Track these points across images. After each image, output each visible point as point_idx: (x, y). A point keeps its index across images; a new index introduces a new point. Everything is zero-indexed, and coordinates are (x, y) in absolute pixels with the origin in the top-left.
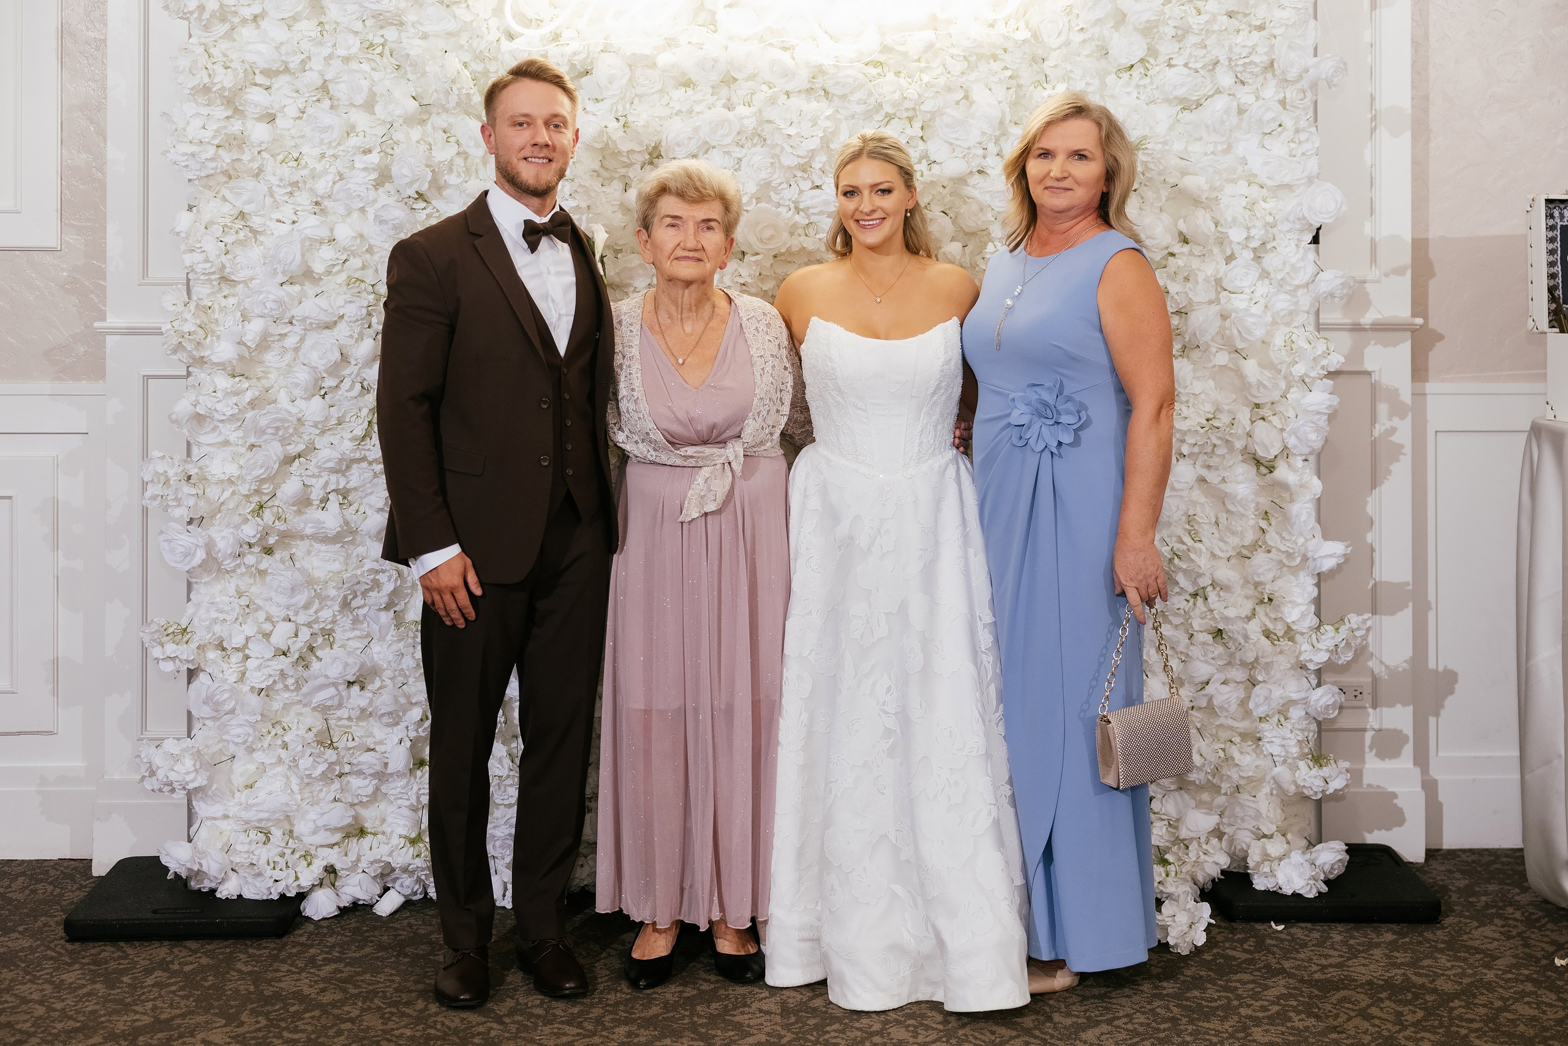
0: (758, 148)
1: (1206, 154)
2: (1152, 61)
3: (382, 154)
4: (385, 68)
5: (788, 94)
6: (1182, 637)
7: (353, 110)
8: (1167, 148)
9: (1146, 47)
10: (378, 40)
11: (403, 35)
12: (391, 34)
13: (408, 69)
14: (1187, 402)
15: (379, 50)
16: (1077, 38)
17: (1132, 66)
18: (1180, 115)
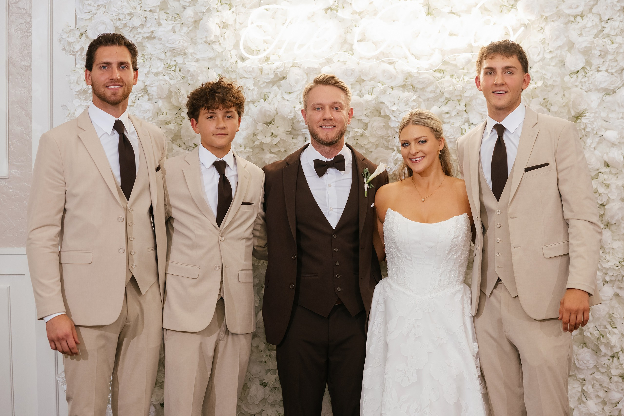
0: (377, 118)
1: (618, 119)
2: (588, 68)
3: (176, 124)
4: (177, 78)
5: (392, 88)
6: (605, 379)
7: (160, 101)
8: (597, 115)
9: (584, 61)
10: (173, 63)
11: (186, 60)
12: (180, 60)
13: (189, 78)
14: (609, 252)
15: (173, 68)
16: (548, 56)
17: (578, 71)
18: (604, 98)
